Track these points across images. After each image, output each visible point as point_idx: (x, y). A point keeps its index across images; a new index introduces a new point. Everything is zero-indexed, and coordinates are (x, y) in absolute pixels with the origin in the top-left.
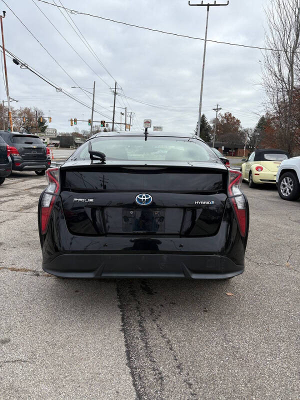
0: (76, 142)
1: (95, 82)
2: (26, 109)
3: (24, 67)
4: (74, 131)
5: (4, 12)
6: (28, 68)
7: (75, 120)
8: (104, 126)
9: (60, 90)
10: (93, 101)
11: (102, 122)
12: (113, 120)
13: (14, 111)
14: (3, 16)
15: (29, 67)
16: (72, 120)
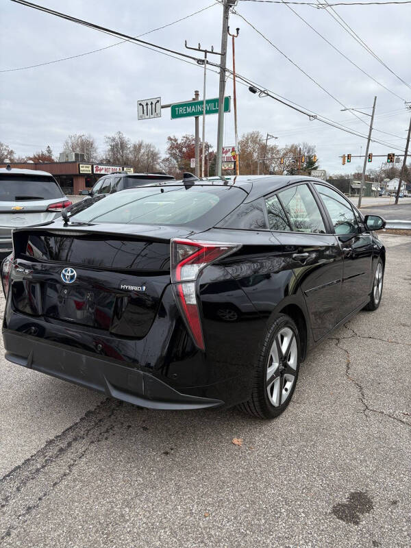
0: (353, 187)
1: (376, 97)
2: (292, 146)
3: (264, 95)
4: (357, 172)
5: (238, 29)
6: (268, 95)
7: (349, 156)
8: (391, 161)
9: (315, 117)
10: (371, 127)
11: (389, 155)
12: (406, 151)
13: (278, 151)
14: (236, 35)
15: (269, 93)
16: (344, 157)
